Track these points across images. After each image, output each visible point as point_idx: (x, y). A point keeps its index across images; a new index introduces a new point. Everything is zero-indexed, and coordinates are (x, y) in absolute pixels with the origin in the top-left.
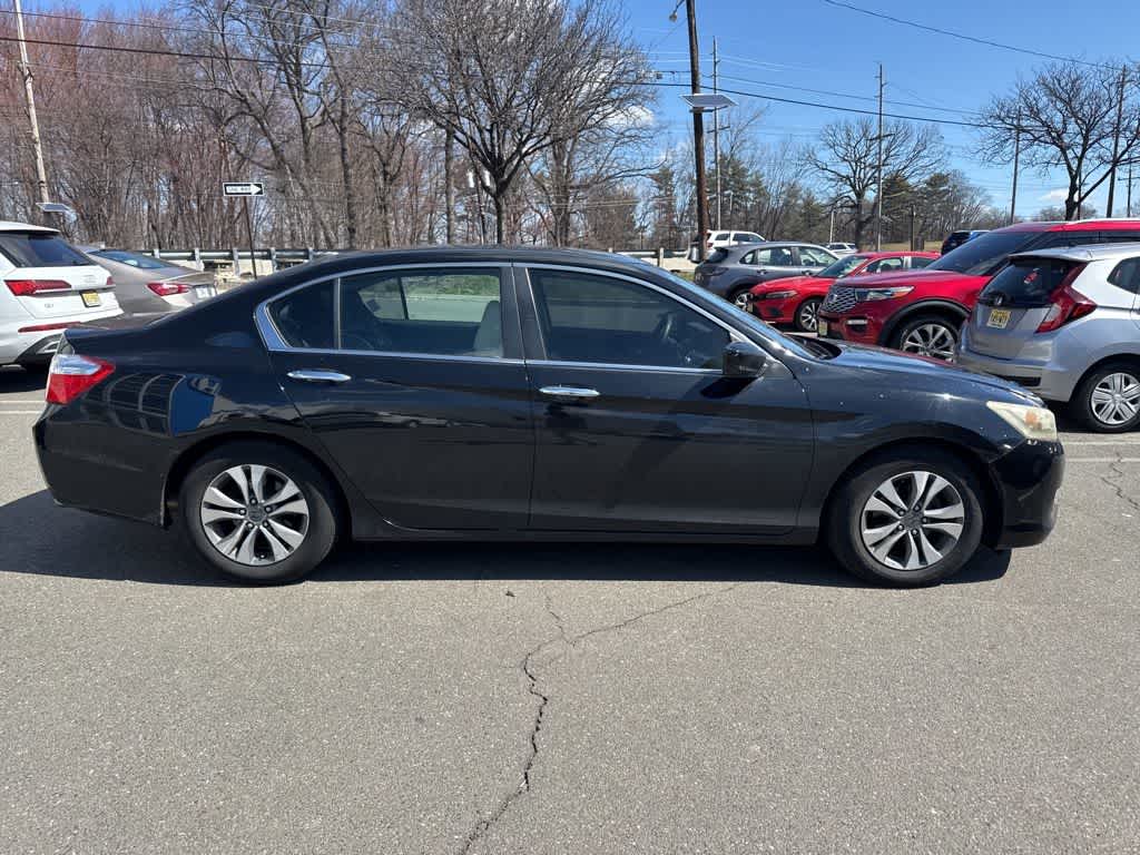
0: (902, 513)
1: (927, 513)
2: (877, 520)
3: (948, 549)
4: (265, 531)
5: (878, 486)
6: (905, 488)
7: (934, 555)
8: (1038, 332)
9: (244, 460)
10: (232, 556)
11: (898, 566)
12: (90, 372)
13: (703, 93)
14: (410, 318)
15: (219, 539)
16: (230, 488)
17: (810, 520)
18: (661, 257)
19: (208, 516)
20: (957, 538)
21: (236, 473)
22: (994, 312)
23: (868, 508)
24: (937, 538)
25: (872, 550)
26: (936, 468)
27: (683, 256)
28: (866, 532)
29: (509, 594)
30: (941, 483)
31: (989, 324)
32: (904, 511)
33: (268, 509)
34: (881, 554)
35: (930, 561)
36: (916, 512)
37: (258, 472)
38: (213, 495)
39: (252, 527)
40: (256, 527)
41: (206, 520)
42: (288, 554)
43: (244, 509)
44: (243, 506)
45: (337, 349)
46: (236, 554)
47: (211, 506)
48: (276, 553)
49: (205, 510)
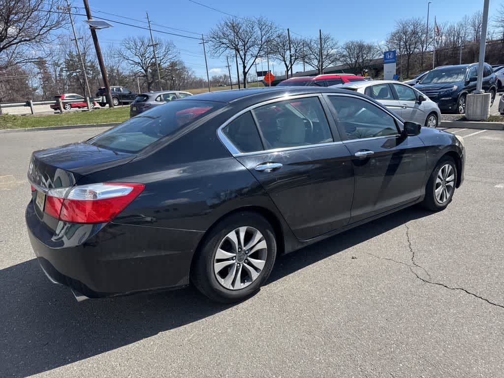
0: (442, 181)
1: (447, 180)
2: (438, 186)
3: (450, 192)
4: (246, 265)
5: (439, 173)
6: (444, 171)
7: (448, 195)
11: (442, 202)
12: (126, 193)
13: (93, 20)
15: (223, 280)
16: (228, 246)
17: (424, 191)
19: (218, 267)
20: (453, 187)
21: (232, 236)
23: (436, 182)
24: (448, 188)
25: (437, 198)
26: (450, 162)
28: (436, 191)
29: (353, 258)
30: (450, 168)
33: (247, 252)
36: (445, 180)
37: (243, 231)
38: (221, 253)
39: (240, 266)
40: (242, 265)
41: (217, 271)
42: (259, 274)
43: (235, 256)
44: (235, 255)
45: (266, 150)
46: (233, 286)
47: (219, 261)
48: (253, 276)
49: (216, 264)
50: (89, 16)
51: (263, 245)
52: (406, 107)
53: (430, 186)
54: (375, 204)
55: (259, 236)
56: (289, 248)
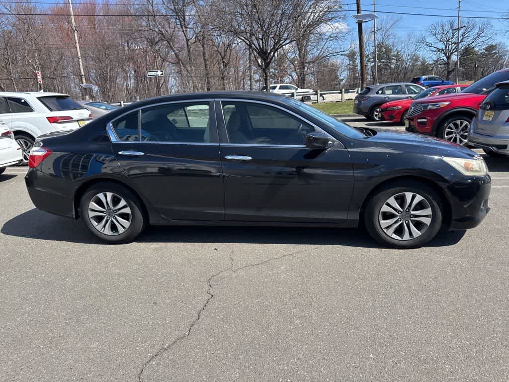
0: (400, 213)
1: (412, 213)
2: (387, 216)
3: (424, 230)
4: (114, 221)
5: (387, 200)
6: (401, 200)
7: (417, 233)
8: (506, 122)
9: (104, 190)
10: (102, 232)
11: (399, 238)
13: (362, 13)
14: (191, 126)
15: (97, 224)
17: (355, 216)
18: (343, 93)
19: (92, 214)
20: (429, 225)
21: (101, 196)
22: (486, 113)
23: (382, 210)
24: (418, 225)
25: (385, 230)
26: (416, 190)
27: (354, 92)
28: (382, 222)
29: (215, 249)
30: (419, 198)
31: (484, 119)
32: (401, 211)
33: (115, 211)
34: (390, 232)
35: (415, 236)
36: (407, 212)
37: (109, 195)
38: (94, 205)
39: (109, 219)
42: (124, 230)
43: (105, 211)
47: (92, 210)
48: (119, 230)
49: (90, 212)
50: (358, 11)
56: (153, 220)
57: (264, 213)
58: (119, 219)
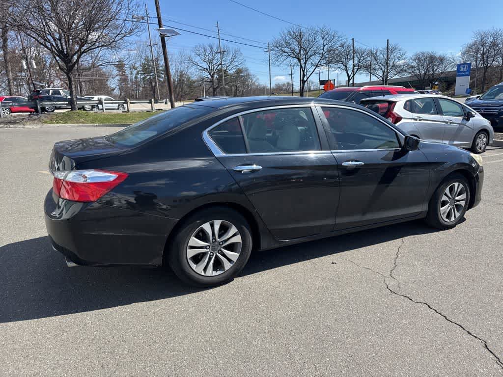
0: (450, 199)
1: (457, 198)
2: (444, 203)
3: (461, 211)
4: (219, 255)
5: (445, 190)
6: (452, 190)
7: (457, 215)
9: (210, 218)
10: (203, 274)
11: (448, 221)
12: (112, 179)
13: (164, 28)
15: (195, 266)
16: (202, 236)
17: (426, 208)
19: (191, 253)
20: (464, 207)
21: (206, 227)
23: (442, 199)
24: (458, 208)
25: (442, 216)
26: (461, 181)
28: (441, 209)
29: (333, 263)
30: (461, 187)
33: (221, 243)
36: (454, 198)
37: (217, 224)
38: (194, 241)
39: (213, 255)
40: (215, 254)
41: (189, 256)
42: (231, 265)
43: (209, 246)
44: (208, 244)
45: (249, 153)
46: (205, 272)
47: (192, 248)
48: (225, 266)
49: (189, 251)
50: (160, 25)
51: (238, 239)
52: (451, 123)
53: (434, 203)
54: (364, 214)
55: (233, 230)
56: (265, 245)
57: (369, 217)
58: (226, 252)
